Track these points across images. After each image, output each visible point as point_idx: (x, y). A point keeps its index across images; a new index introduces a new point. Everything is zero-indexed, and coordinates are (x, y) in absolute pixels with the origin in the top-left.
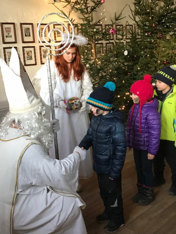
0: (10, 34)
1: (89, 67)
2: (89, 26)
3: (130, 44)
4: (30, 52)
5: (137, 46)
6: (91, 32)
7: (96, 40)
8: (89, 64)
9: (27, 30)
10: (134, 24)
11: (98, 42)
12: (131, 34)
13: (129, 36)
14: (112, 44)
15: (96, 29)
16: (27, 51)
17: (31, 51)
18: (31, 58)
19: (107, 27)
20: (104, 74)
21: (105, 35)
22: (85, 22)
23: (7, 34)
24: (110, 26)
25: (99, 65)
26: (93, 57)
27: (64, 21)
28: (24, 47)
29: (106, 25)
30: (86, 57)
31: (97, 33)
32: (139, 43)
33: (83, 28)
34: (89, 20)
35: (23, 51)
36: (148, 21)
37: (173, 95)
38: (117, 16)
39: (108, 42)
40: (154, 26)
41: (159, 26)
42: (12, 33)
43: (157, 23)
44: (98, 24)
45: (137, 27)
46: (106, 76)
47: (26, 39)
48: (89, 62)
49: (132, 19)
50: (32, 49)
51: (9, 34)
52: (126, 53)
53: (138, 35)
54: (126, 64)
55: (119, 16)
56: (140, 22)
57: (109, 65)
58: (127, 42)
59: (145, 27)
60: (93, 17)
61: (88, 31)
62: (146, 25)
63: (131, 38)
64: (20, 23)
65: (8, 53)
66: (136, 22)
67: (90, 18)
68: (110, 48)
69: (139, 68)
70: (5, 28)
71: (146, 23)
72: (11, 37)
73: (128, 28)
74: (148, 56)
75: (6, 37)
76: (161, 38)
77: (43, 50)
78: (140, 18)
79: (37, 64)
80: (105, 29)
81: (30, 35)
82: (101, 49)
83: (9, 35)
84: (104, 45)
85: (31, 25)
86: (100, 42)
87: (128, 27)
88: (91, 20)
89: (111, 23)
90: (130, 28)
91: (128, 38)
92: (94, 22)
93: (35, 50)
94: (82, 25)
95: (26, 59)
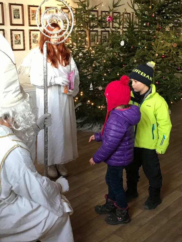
1: (82, 56)
2: (85, 11)
3: (127, 33)
4: (18, 35)
5: (134, 37)
6: (86, 18)
7: (91, 27)
8: (83, 53)
9: (16, 11)
10: (132, 12)
11: (93, 29)
12: (129, 23)
13: (126, 25)
14: (107, 33)
15: (92, 15)
16: (15, 35)
17: (20, 35)
18: (19, 43)
19: (104, 13)
20: (98, 64)
21: (100, 22)
22: (80, 7)
24: (107, 13)
25: (93, 55)
26: (87, 45)
27: (58, 5)
28: (12, 30)
29: (102, 12)
30: (79, 45)
31: (93, 19)
32: (136, 33)
33: (78, 13)
34: (85, 5)
35: (11, 34)
36: (148, 10)
37: (151, 97)
38: (115, 3)
39: (104, 30)
40: (154, 16)
41: (159, 17)
43: (157, 13)
44: (94, 9)
45: (136, 15)
46: (99, 66)
47: (15, 21)
48: (83, 51)
49: (131, 7)
50: (21, 33)
52: (122, 43)
53: (135, 25)
54: (121, 55)
55: (117, 3)
56: (139, 11)
57: (103, 55)
58: (123, 32)
59: (143, 16)
60: (89, 2)
61: (83, 17)
62: (144, 15)
63: (128, 27)
64: (9, 3)
66: (135, 10)
67: (86, 3)
68: (105, 36)
69: (135, 61)
71: (144, 12)
73: (125, 17)
74: (146, 47)
76: (160, 29)
77: (33, 34)
78: (139, 6)
79: (26, 49)
80: (101, 16)
81: (19, 17)
82: (96, 37)
84: (99, 34)
85: (21, 6)
86: (95, 29)
87: (126, 15)
88: (87, 5)
89: (108, 10)
90: (128, 16)
91: (125, 26)
92: (90, 7)
93: (24, 34)
94: (76, 9)
95: (14, 43)
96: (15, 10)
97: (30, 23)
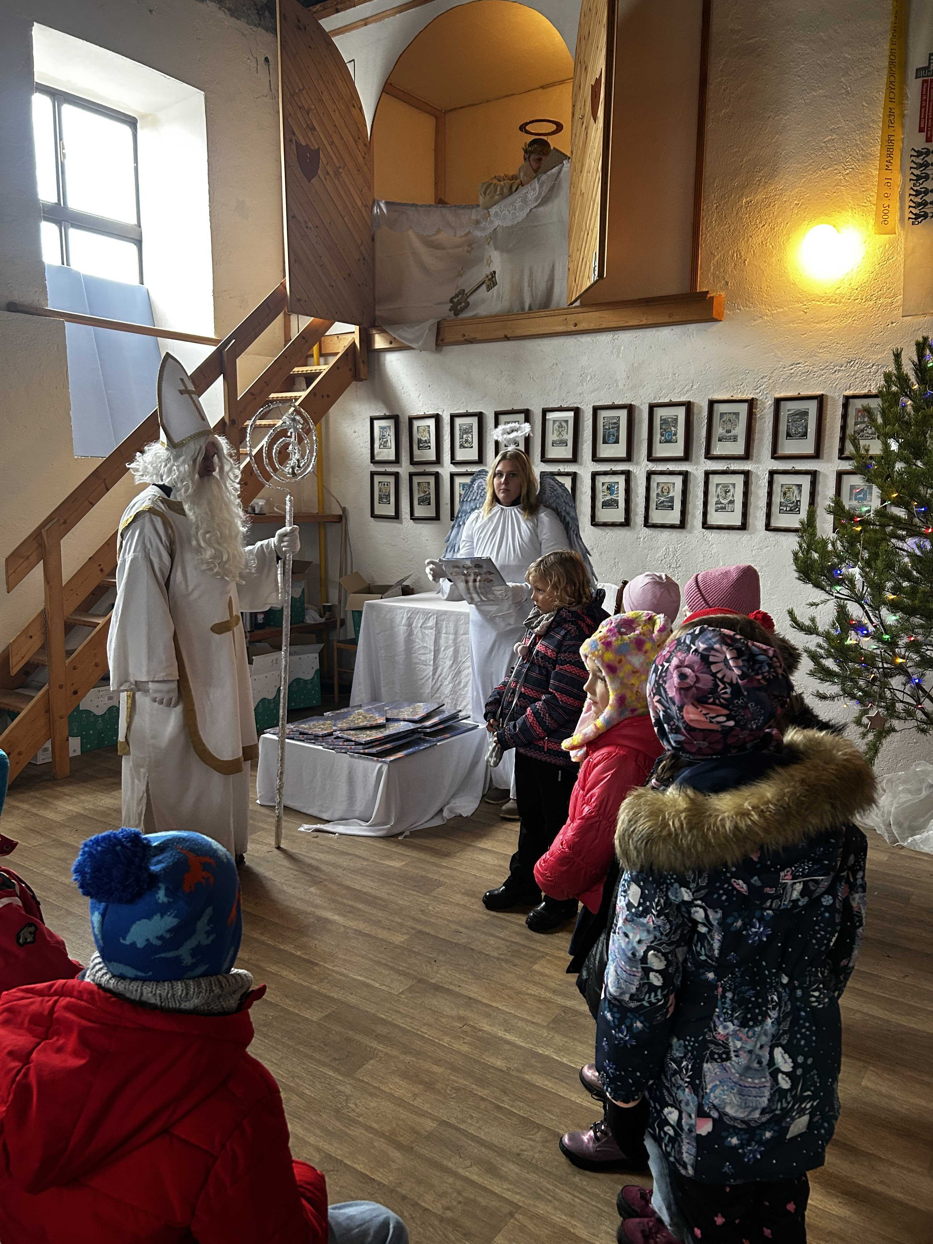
0: (733, 433)
4: (794, 487)
9: (797, 417)
16: (782, 485)
17: (799, 486)
18: (795, 508)
23: (724, 431)
28: (772, 473)
35: (771, 483)
42: (740, 430)
50: (806, 480)
51: (728, 431)
64: (774, 399)
65: (717, 488)
81: (806, 432)
93: (814, 484)
95: (775, 509)
96: (793, 415)
97: (841, 450)
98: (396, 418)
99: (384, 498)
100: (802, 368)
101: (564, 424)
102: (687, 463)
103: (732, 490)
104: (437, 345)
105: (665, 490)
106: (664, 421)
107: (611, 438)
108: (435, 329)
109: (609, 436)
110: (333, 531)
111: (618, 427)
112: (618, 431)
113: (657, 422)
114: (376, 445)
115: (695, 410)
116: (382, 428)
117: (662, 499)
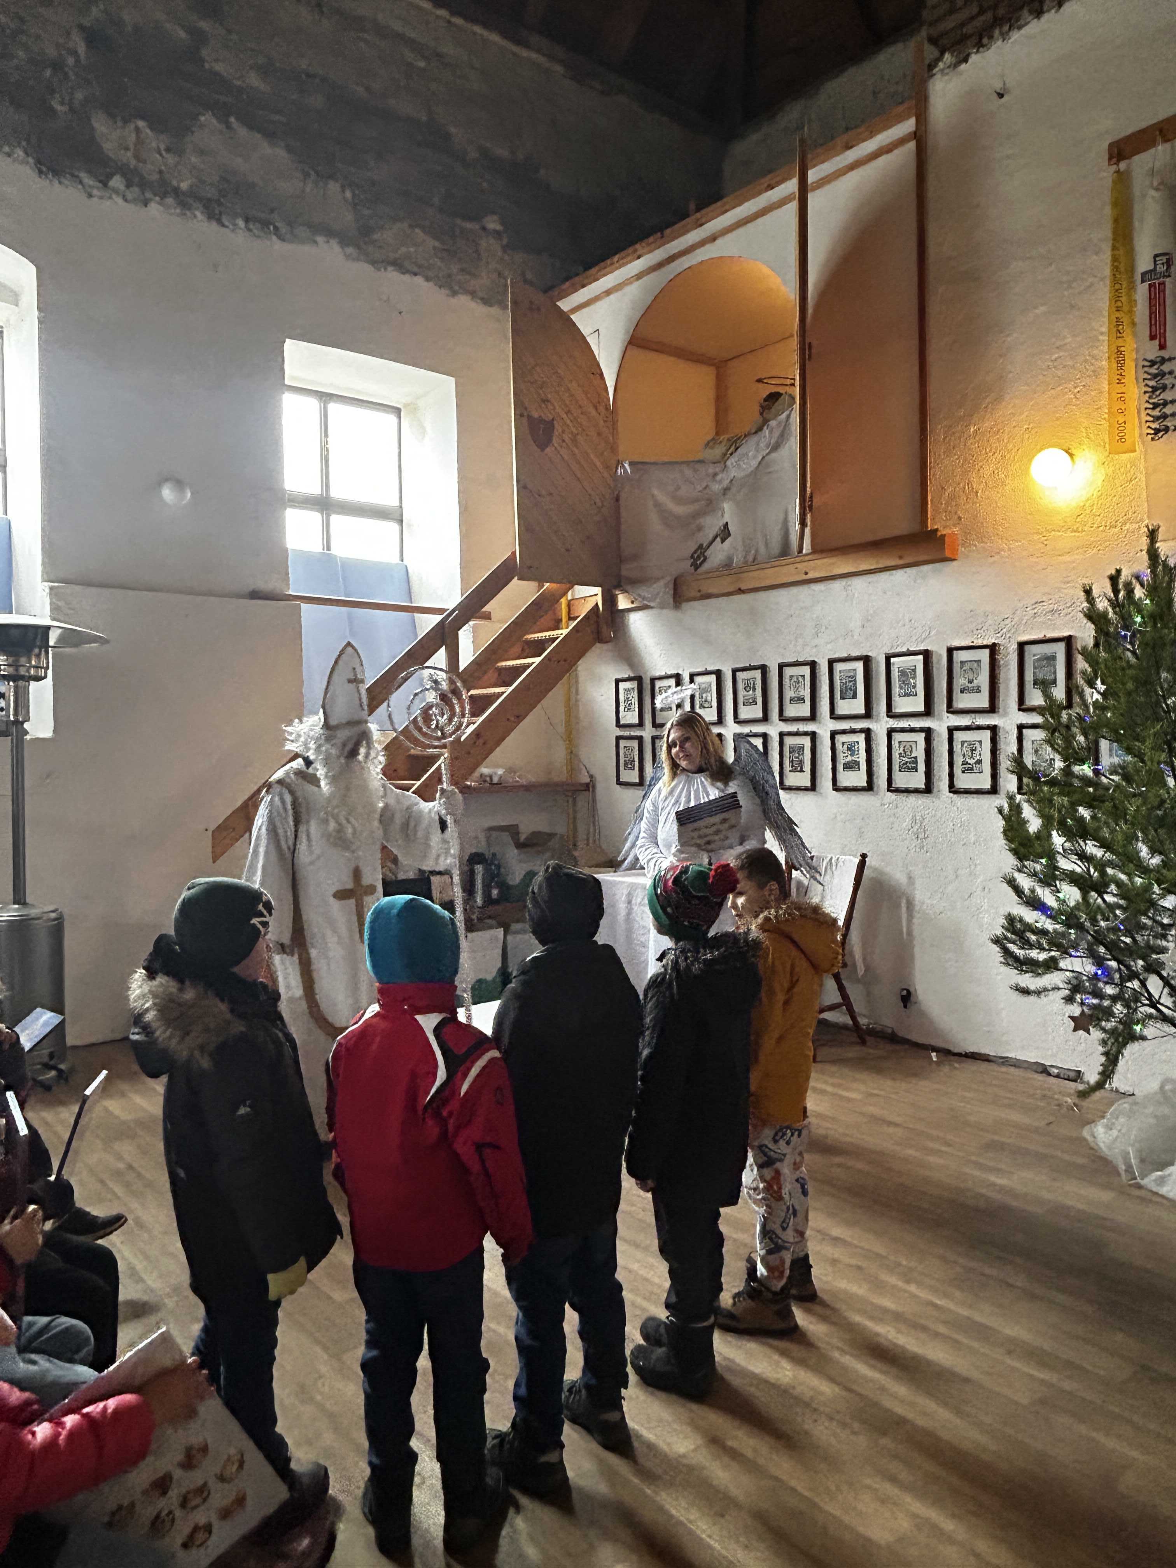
16: (1033, 742)
28: (1021, 728)
35: (1020, 739)
51: (971, 682)
65: (962, 746)
70: (963, 663)
72: (978, 690)
75: (962, 692)
83: (972, 685)
96: (1039, 660)
98: (639, 679)
99: (629, 764)
100: (1047, 607)
101: (801, 679)
102: (929, 718)
103: (978, 749)
104: (675, 601)
105: (908, 749)
106: (903, 673)
107: (849, 693)
108: (671, 586)
109: (846, 691)
110: (582, 800)
111: (855, 681)
112: (855, 684)
113: (895, 674)
114: (621, 709)
115: (934, 659)
116: (627, 690)
117: (906, 759)
